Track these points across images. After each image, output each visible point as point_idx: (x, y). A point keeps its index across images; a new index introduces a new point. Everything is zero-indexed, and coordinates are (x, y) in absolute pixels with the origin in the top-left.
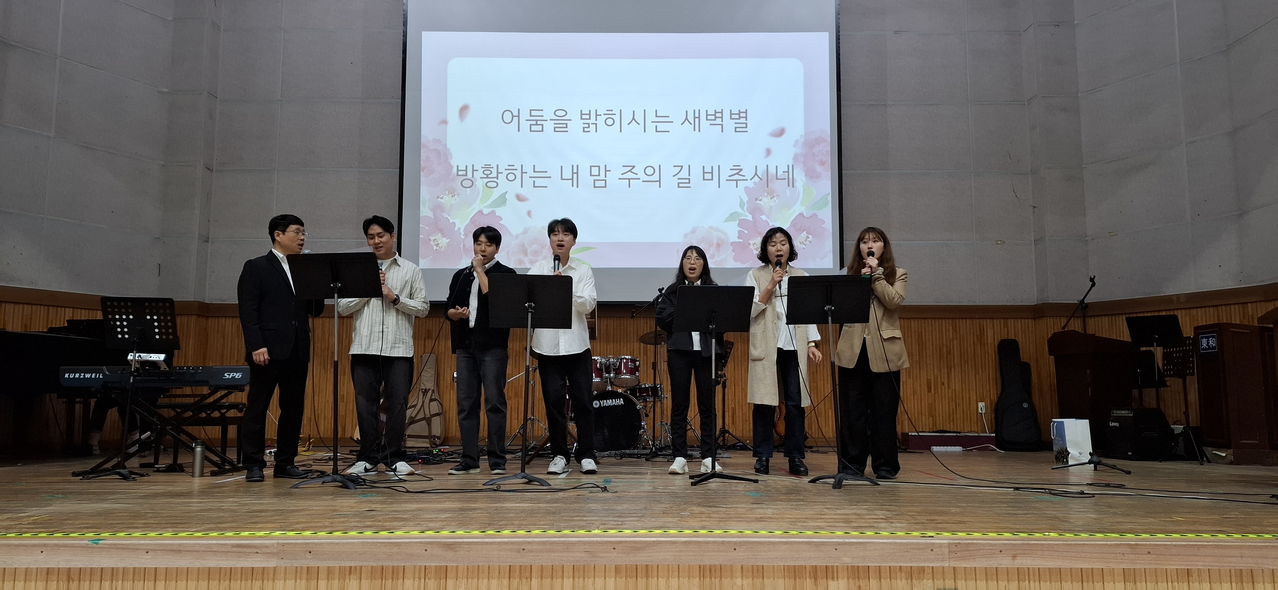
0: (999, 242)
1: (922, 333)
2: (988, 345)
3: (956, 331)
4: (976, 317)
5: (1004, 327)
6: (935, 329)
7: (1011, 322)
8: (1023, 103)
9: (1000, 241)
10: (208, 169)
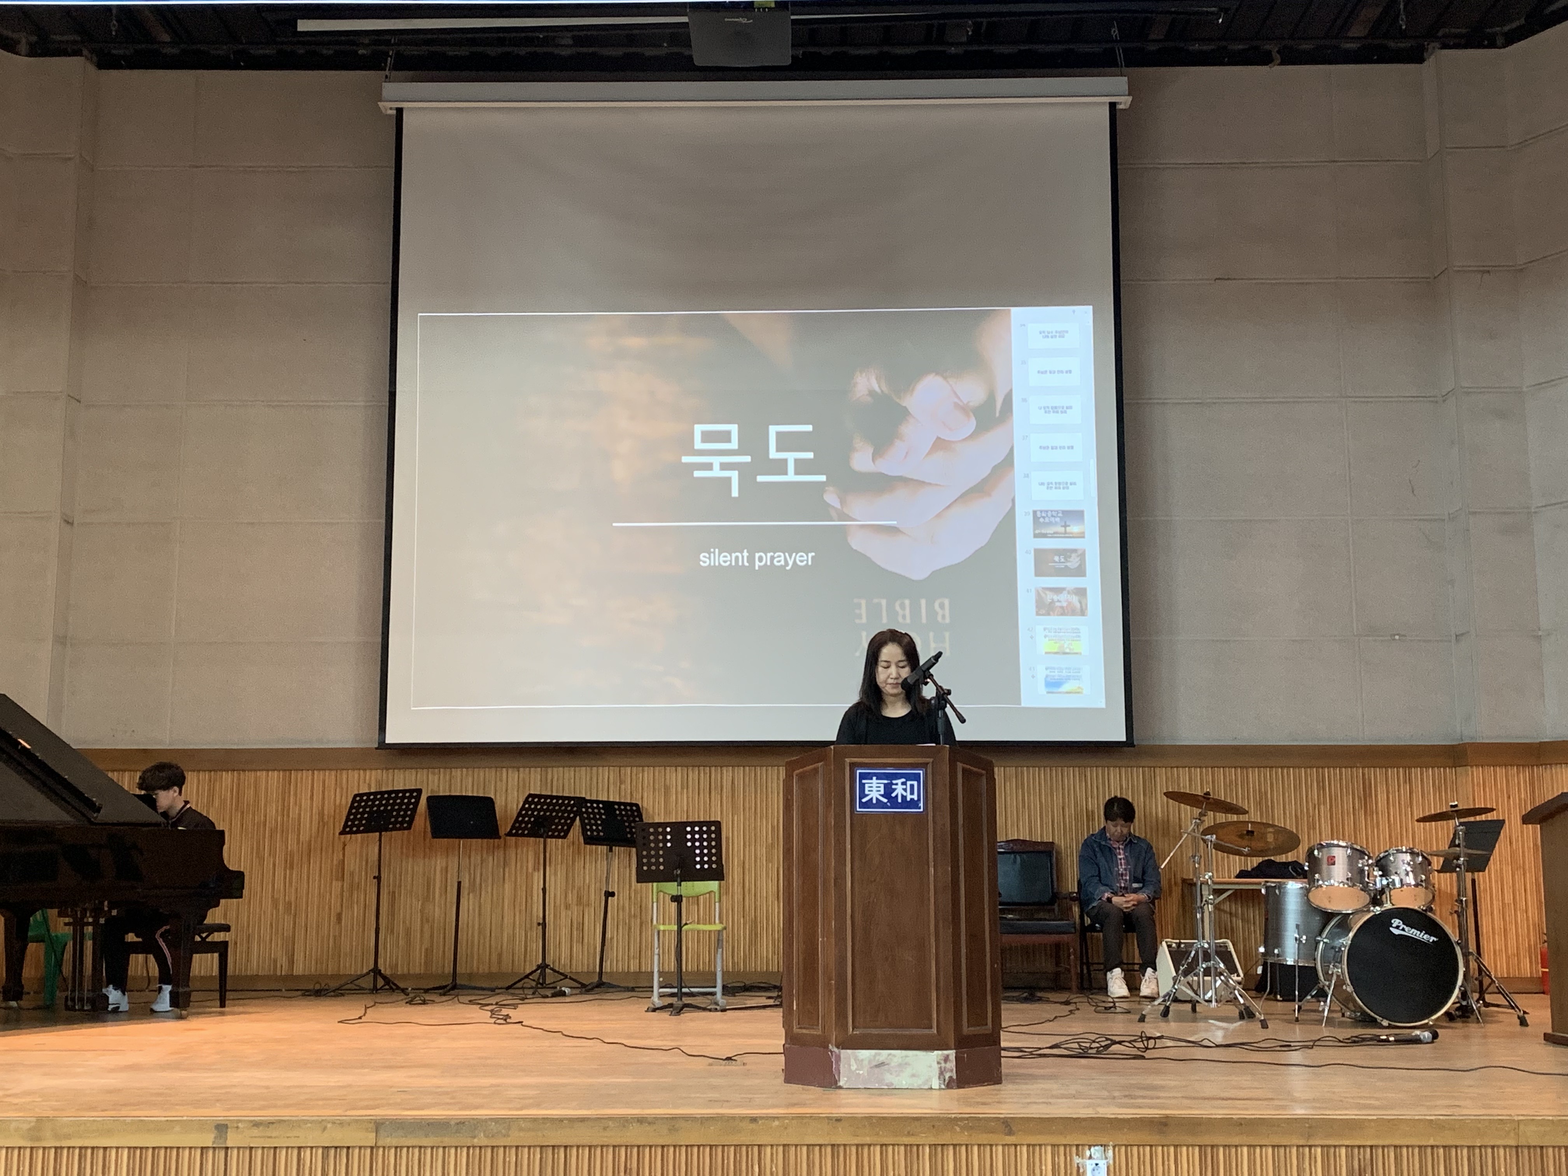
0: (1397, 637)
1: (1266, 793)
2: (1377, 813)
3: (1324, 789)
4: (1358, 765)
5: (1405, 782)
6: (1289, 785)
7: (1416, 772)
8: (1435, 399)
9: (1398, 635)
10: (68, 523)
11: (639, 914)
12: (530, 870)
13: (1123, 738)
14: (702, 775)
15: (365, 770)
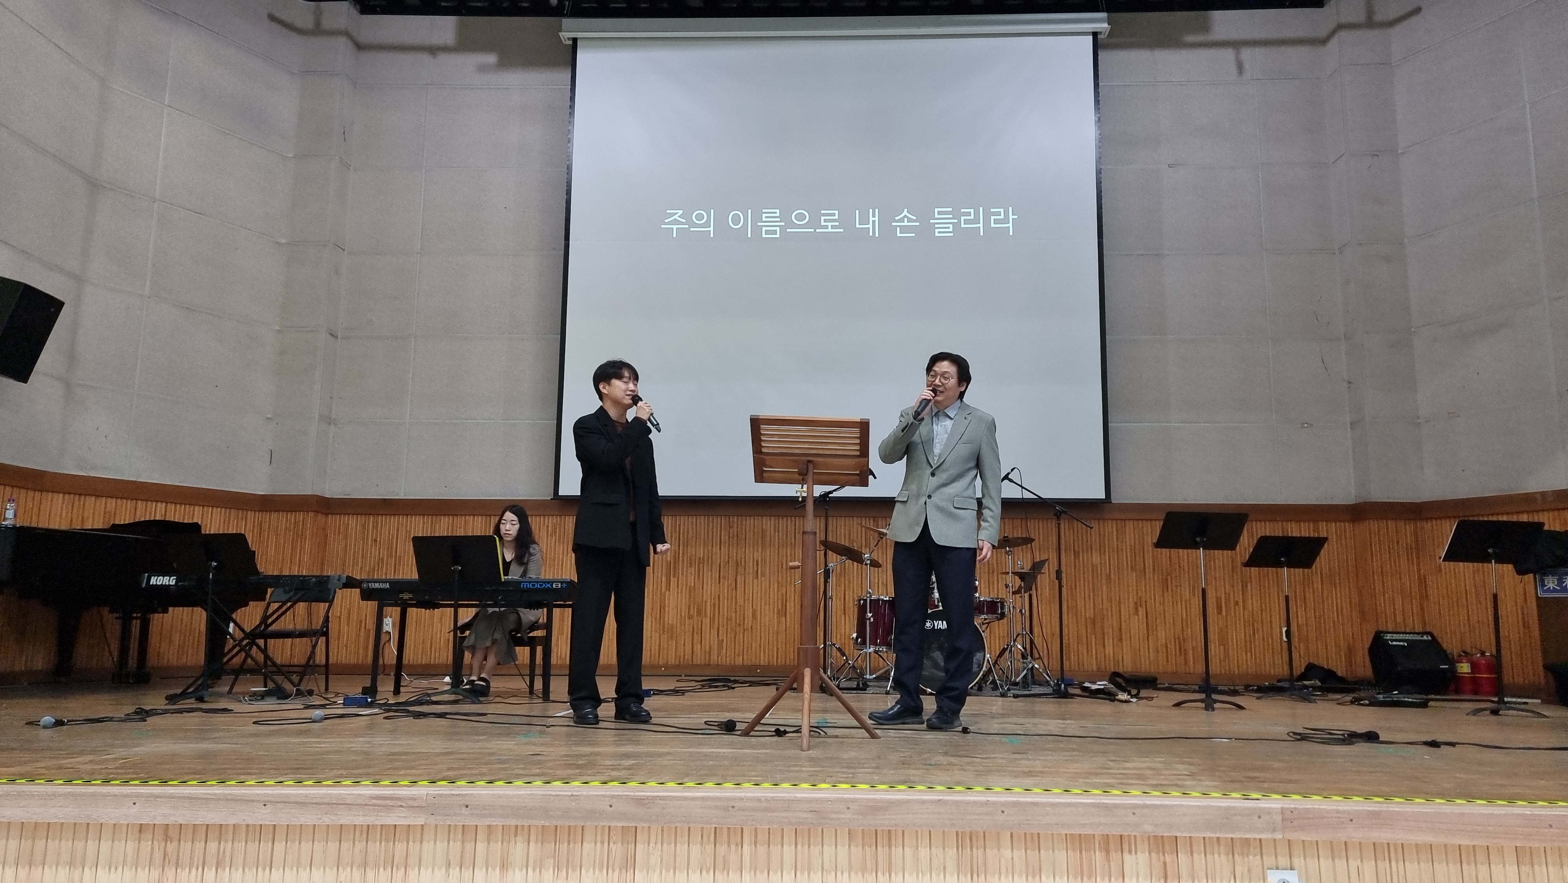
0: (1306, 425)
4: (1278, 519)
7: (1322, 526)
8: (1333, 252)
9: (1307, 423)
10: (332, 335)
11: (742, 624)
12: (663, 591)
13: (1102, 496)
14: (789, 524)
15: (544, 515)
